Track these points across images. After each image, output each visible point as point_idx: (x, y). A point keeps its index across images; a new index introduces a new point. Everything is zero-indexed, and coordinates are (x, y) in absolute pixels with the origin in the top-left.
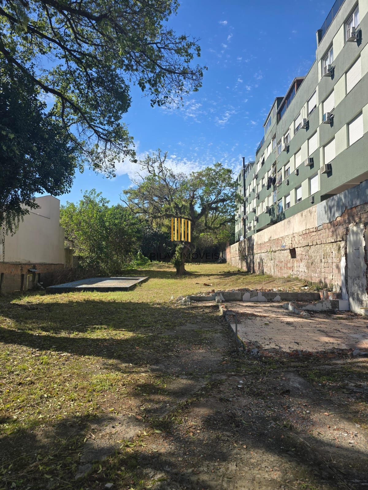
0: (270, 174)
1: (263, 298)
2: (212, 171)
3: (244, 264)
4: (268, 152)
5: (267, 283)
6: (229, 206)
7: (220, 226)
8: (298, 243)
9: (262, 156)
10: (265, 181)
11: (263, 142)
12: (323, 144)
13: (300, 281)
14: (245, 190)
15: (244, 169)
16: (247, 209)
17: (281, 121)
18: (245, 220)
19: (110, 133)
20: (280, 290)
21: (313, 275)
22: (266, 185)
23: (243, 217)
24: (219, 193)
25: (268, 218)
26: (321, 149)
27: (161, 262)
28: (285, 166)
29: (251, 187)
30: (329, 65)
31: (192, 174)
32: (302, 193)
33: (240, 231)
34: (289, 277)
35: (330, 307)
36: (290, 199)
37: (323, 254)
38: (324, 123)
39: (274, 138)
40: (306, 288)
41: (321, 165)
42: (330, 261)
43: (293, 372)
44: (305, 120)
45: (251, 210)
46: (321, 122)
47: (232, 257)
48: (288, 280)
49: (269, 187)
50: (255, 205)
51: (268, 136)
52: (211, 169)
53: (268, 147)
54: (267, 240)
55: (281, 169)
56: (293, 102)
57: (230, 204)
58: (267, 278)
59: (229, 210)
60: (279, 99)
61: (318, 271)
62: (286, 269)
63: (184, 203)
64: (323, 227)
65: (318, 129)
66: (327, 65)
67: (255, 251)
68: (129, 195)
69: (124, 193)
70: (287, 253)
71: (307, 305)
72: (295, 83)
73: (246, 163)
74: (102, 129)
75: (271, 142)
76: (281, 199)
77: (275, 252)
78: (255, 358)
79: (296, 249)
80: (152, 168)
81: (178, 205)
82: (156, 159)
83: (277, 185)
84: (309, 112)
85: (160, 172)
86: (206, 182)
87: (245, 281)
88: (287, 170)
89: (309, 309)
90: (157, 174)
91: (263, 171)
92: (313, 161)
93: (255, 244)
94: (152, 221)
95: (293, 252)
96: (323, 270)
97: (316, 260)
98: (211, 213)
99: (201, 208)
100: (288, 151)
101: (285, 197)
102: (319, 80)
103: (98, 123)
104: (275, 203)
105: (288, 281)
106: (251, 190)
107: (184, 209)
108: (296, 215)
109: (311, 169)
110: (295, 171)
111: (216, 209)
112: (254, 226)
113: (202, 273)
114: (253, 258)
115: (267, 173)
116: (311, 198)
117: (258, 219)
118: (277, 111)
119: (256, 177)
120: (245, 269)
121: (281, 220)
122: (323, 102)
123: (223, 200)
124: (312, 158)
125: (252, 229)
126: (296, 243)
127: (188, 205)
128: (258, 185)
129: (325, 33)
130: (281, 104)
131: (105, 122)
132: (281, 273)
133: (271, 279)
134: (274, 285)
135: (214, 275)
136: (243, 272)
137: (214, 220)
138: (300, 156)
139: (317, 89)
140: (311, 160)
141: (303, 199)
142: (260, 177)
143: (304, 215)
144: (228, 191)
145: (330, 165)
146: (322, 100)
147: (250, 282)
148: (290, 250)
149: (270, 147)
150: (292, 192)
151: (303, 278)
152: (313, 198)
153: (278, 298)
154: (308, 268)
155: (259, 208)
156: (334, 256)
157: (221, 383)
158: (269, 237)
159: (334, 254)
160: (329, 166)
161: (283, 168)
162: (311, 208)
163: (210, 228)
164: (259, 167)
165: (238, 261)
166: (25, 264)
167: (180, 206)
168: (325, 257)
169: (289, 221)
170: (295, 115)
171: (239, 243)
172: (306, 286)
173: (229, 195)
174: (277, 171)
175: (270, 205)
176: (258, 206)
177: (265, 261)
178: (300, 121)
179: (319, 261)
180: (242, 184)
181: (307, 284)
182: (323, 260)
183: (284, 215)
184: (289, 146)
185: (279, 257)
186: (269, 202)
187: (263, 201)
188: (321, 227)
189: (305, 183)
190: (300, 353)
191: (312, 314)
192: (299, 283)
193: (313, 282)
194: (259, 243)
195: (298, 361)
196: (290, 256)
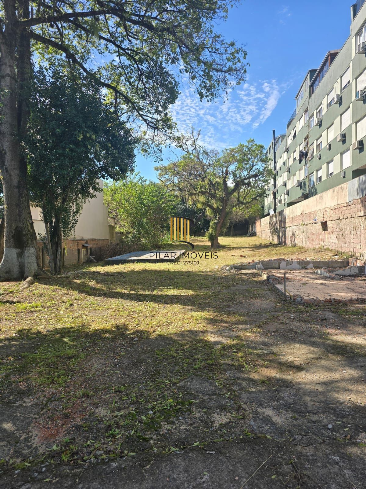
0: (302, 148)
1: (298, 266)
2: (245, 147)
3: (276, 237)
4: (300, 125)
5: (300, 254)
6: (260, 180)
7: (252, 201)
8: (329, 216)
9: (294, 129)
10: (297, 155)
11: (294, 115)
12: (355, 120)
13: (331, 251)
14: (275, 163)
15: (274, 142)
16: (277, 182)
17: (314, 94)
18: (275, 193)
19: (158, 121)
20: (313, 259)
21: (343, 245)
22: (298, 158)
23: (273, 190)
24: (251, 168)
25: (299, 192)
26: (354, 125)
27: (193, 236)
28: (317, 140)
29: (282, 161)
30: (363, 43)
31: (225, 151)
32: (334, 168)
33: (270, 205)
34: (320, 248)
35: (358, 272)
36: (322, 173)
37: (352, 226)
38: (357, 100)
39: (306, 111)
40: (336, 257)
41: (353, 141)
42: (359, 233)
43: (328, 311)
44: (338, 95)
45: (282, 183)
46: (354, 98)
47: (262, 230)
48: (320, 250)
49: (300, 161)
50: (286, 179)
51: (300, 109)
52: (243, 146)
53: (299, 120)
54: (299, 214)
55: (313, 143)
56: (327, 76)
57: (262, 179)
58: (299, 250)
59: (260, 185)
60: (312, 72)
61: (347, 242)
62: (317, 240)
63: (217, 180)
64: (353, 202)
65: (351, 106)
66: (361, 42)
67: (287, 225)
68: (159, 171)
69: (155, 169)
70: (319, 226)
71: (337, 270)
72: (328, 57)
73: (277, 135)
74: (150, 118)
75: (304, 115)
76: (313, 173)
77: (307, 225)
78: (300, 304)
79: (327, 222)
80: (185, 146)
81: (212, 182)
82: (189, 137)
83: (309, 159)
84: (343, 87)
85: (194, 149)
86: (239, 158)
87: (278, 252)
88: (319, 144)
89: (339, 274)
90: (190, 151)
91: (294, 144)
92: (345, 137)
93: (287, 218)
94: (188, 198)
95: (325, 225)
96: (352, 241)
97: (346, 232)
98: (244, 188)
99: (235, 184)
100: (320, 126)
101: (317, 171)
102: (353, 57)
103: (146, 112)
104: (307, 177)
105: (320, 252)
106: (282, 164)
107: (218, 185)
108: (328, 191)
109: (343, 144)
110: (328, 146)
111: (249, 184)
112: (285, 200)
113: (235, 246)
114: (285, 231)
115: (298, 147)
116: (343, 173)
117: (288, 192)
118: (309, 84)
119: (287, 150)
120: (276, 241)
121: (313, 195)
122: (356, 79)
123: (255, 176)
124: (345, 134)
125: (283, 202)
126: (328, 217)
127: (221, 181)
128: (289, 158)
129: (360, 8)
130: (314, 77)
131: (153, 111)
132: (312, 244)
133: (303, 250)
134: (307, 255)
135: (247, 248)
136: (274, 245)
137: (246, 195)
138: (333, 131)
139: (351, 64)
140: (344, 136)
141: (334, 174)
142: (291, 150)
143: (335, 191)
144: (260, 166)
145: (362, 141)
146: (356, 76)
147: (283, 253)
148: (322, 223)
149: (302, 120)
150: (324, 166)
151: (334, 248)
152: (345, 173)
153: (311, 265)
154: (338, 239)
155: (290, 181)
156: (362, 228)
157: (279, 316)
158: (301, 211)
159: (362, 227)
160: (361, 143)
161: (315, 142)
162: (342, 185)
163: (242, 203)
164: (290, 140)
165: (269, 234)
166: (80, 240)
167: (214, 182)
168: (354, 229)
169: (322, 197)
170: (328, 90)
171: (270, 217)
172: (336, 255)
173: (261, 170)
174: (309, 145)
175: (301, 179)
176: (288, 179)
177: (297, 234)
178: (333, 96)
179: (349, 233)
180: (273, 158)
181: (337, 253)
182: (353, 232)
183: (316, 190)
184: (321, 121)
185: (311, 230)
186: (300, 176)
187: (294, 175)
188: (352, 202)
189: (337, 158)
190: (333, 300)
191: (342, 277)
192: (329, 253)
193: (342, 251)
194: (291, 216)
195: (331, 305)
196: (321, 229)
